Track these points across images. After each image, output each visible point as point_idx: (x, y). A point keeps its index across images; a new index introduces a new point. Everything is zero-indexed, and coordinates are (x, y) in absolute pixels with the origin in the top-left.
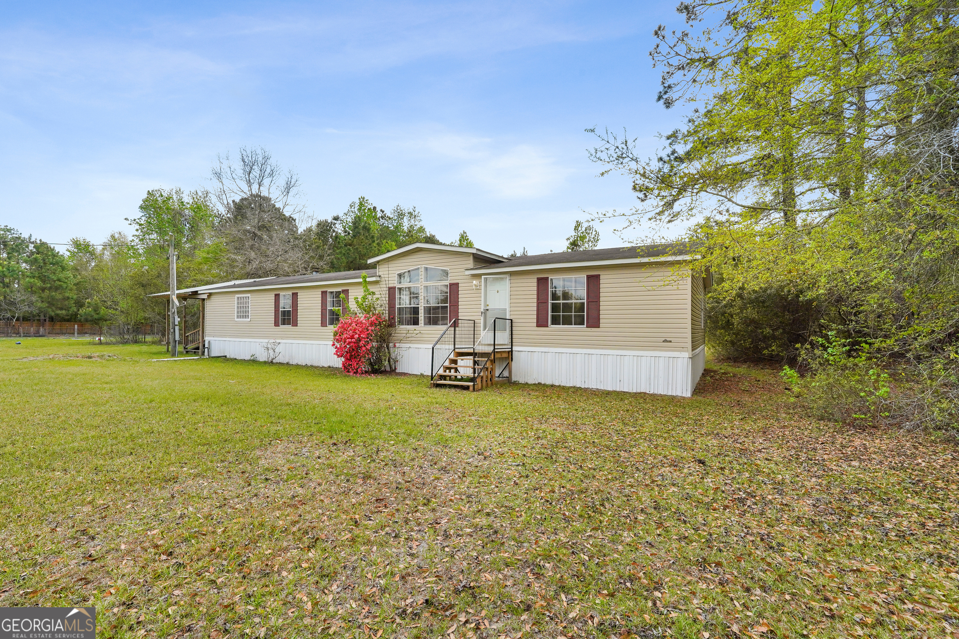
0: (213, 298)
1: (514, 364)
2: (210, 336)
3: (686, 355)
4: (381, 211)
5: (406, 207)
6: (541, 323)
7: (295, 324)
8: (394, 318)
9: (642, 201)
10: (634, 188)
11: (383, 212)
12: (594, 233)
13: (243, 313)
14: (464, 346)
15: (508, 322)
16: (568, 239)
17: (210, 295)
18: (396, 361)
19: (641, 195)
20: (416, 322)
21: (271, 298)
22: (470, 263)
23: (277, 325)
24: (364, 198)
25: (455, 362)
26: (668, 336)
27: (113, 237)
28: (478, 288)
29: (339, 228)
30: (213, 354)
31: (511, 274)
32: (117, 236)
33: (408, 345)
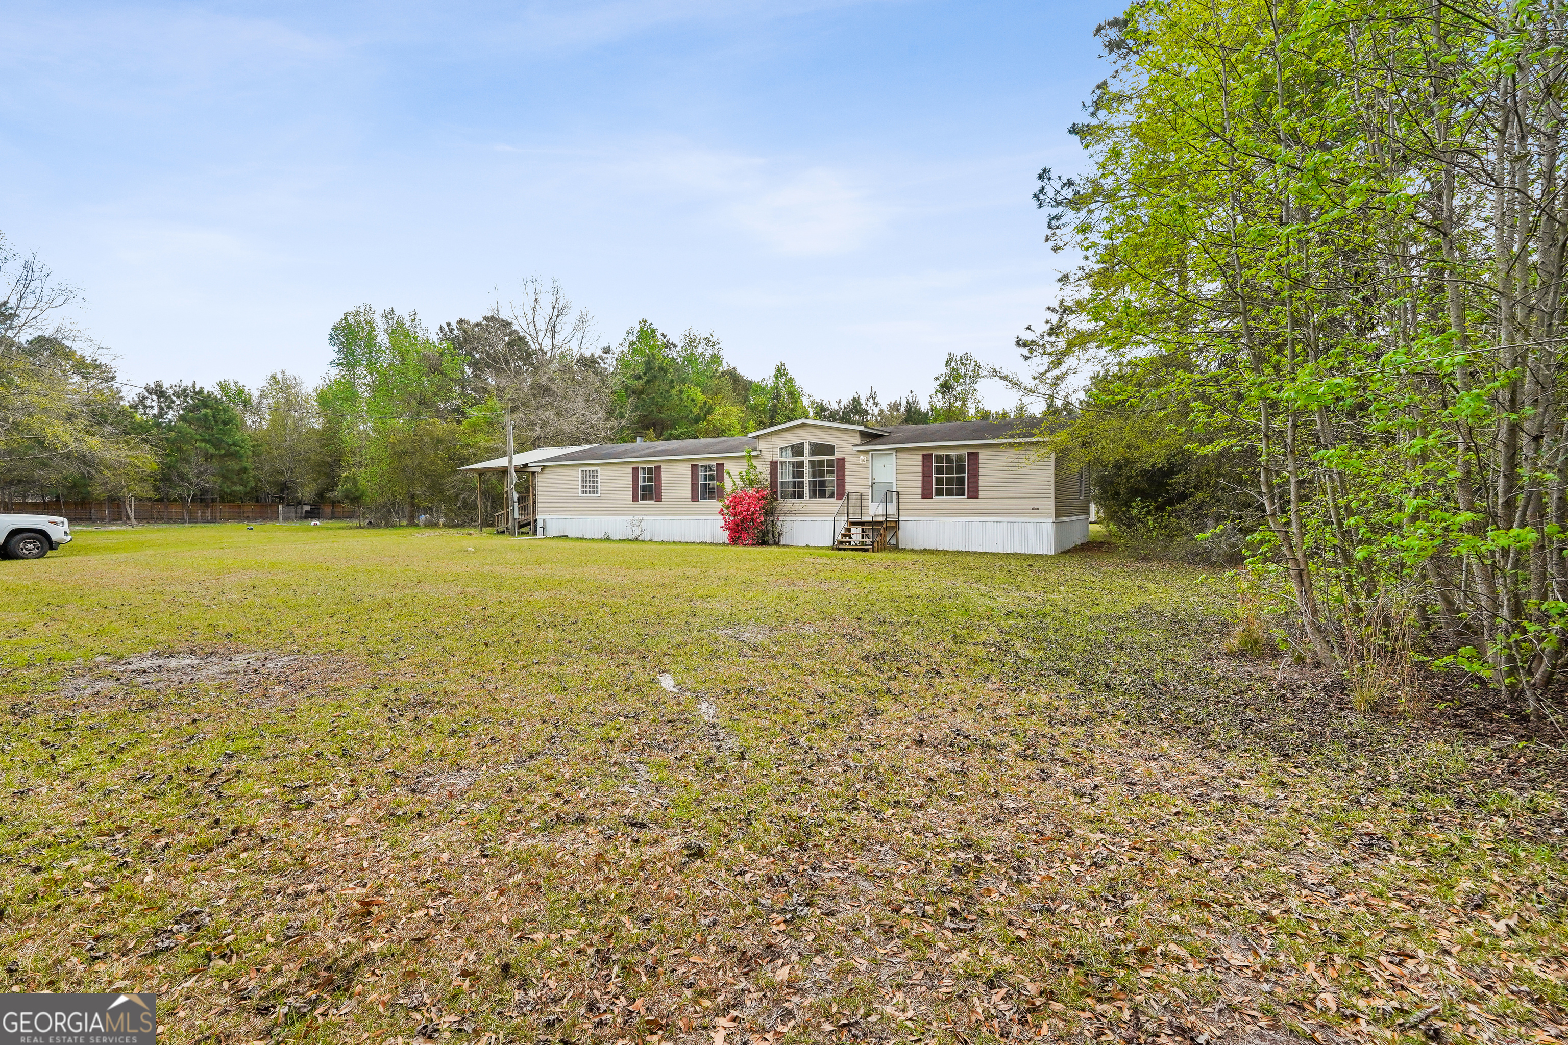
0: (547, 471)
1: (900, 533)
2: (543, 514)
3: (1051, 519)
4: (663, 335)
5: (701, 333)
6: (926, 494)
7: (659, 499)
8: (776, 493)
9: (1027, 358)
10: (1018, 344)
11: (665, 337)
12: (973, 364)
13: (590, 485)
14: (855, 518)
15: (895, 494)
16: (937, 379)
17: (544, 468)
18: (780, 534)
19: (1026, 351)
20: (800, 495)
21: (628, 471)
22: (857, 439)
23: (635, 499)
24: (645, 322)
25: (849, 530)
26: (1036, 505)
27: (273, 377)
28: (865, 464)
29: (610, 364)
30: (551, 533)
31: (897, 450)
32: (279, 376)
33: (794, 518)
